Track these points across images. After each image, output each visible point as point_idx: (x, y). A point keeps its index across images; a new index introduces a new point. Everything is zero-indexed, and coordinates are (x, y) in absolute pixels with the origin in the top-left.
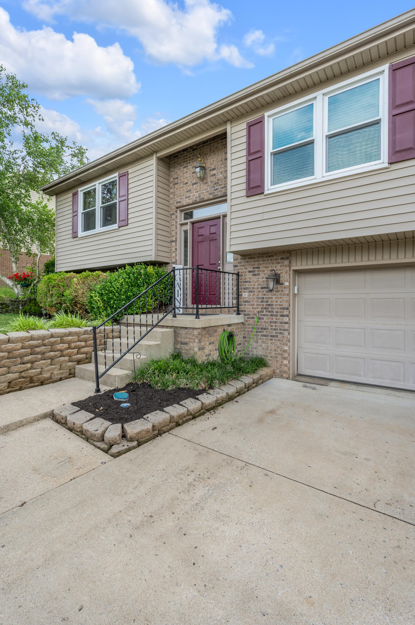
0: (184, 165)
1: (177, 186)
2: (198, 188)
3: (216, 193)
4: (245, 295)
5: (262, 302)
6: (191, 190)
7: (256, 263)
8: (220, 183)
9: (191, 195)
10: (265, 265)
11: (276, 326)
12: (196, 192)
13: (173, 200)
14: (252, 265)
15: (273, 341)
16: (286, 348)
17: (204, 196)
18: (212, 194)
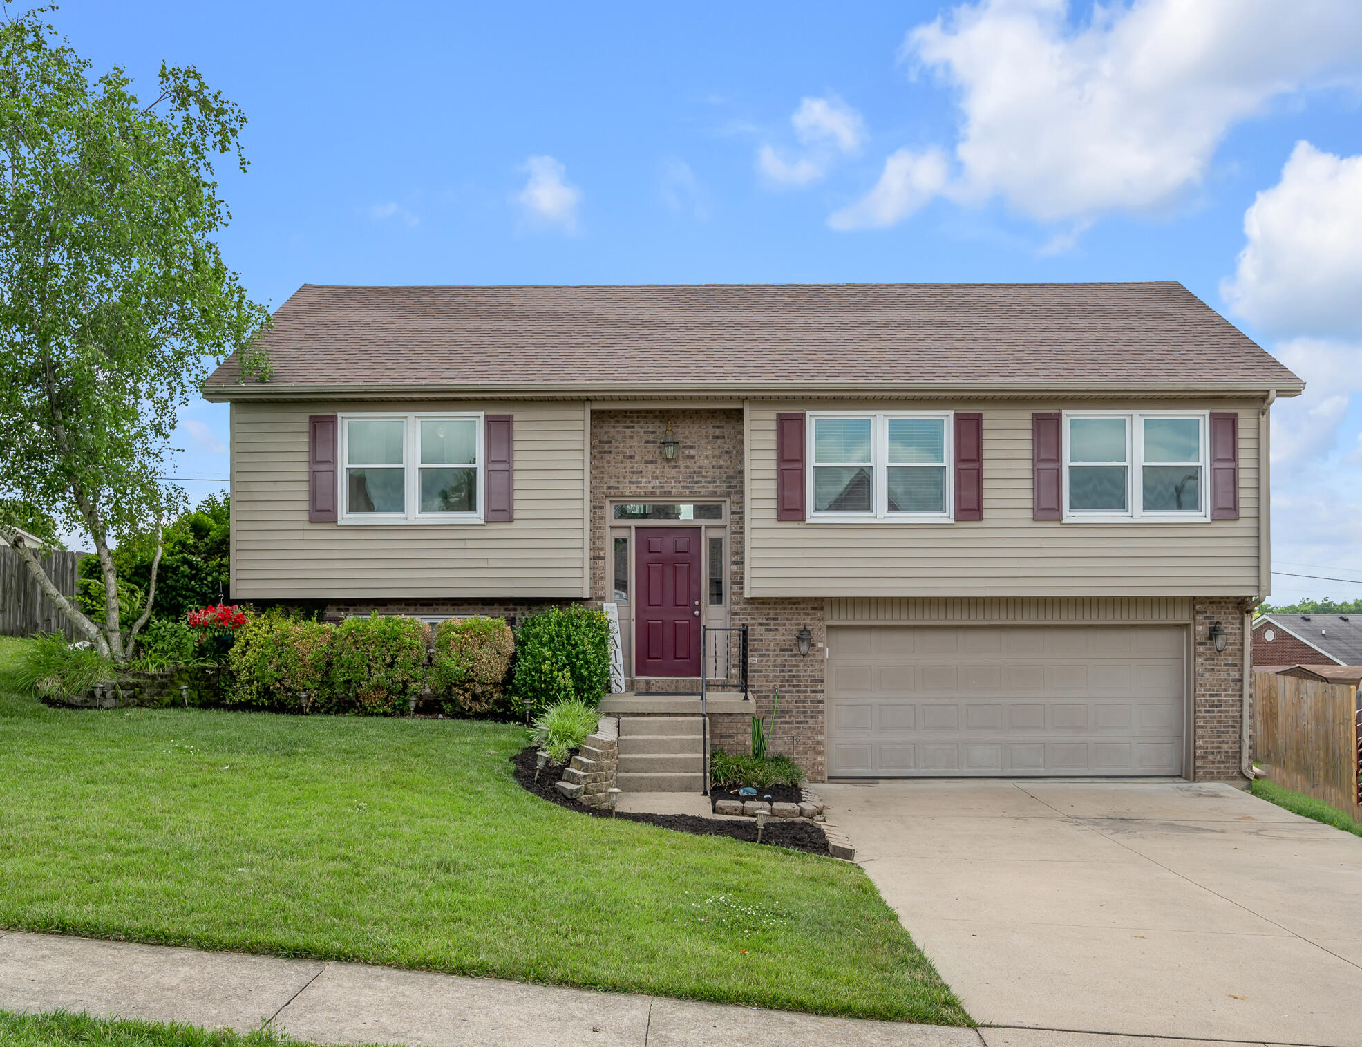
0: (625, 422)
1: (608, 457)
2: (658, 471)
3: (696, 489)
4: (753, 660)
5: (783, 671)
6: (641, 472)
7: (771, 612)
8: (704, 474)
9: (644, 480)
10: (786, 616)
11: (804, 707)
12: (653, 478)
13: (598, 481)
14: (764, 615)
15: (801, 730)
16: (820, 738)
18: (688, 488)
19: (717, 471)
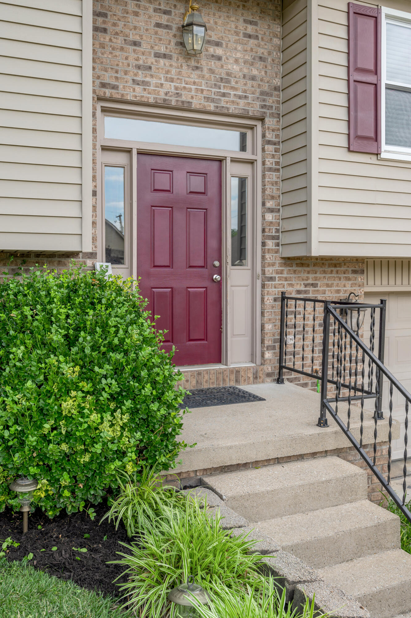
2: (174, 71)
3: (223, 104)
4: (290, 340)
6: (150, 68)
7: (310, 275)
8: (233, 84)
9: (154, 81)
10: (326, 281)
12: (166, 80)
14: (303, 280)
17: (192, 97)
18: (213, 100)
19: (250, 83)
